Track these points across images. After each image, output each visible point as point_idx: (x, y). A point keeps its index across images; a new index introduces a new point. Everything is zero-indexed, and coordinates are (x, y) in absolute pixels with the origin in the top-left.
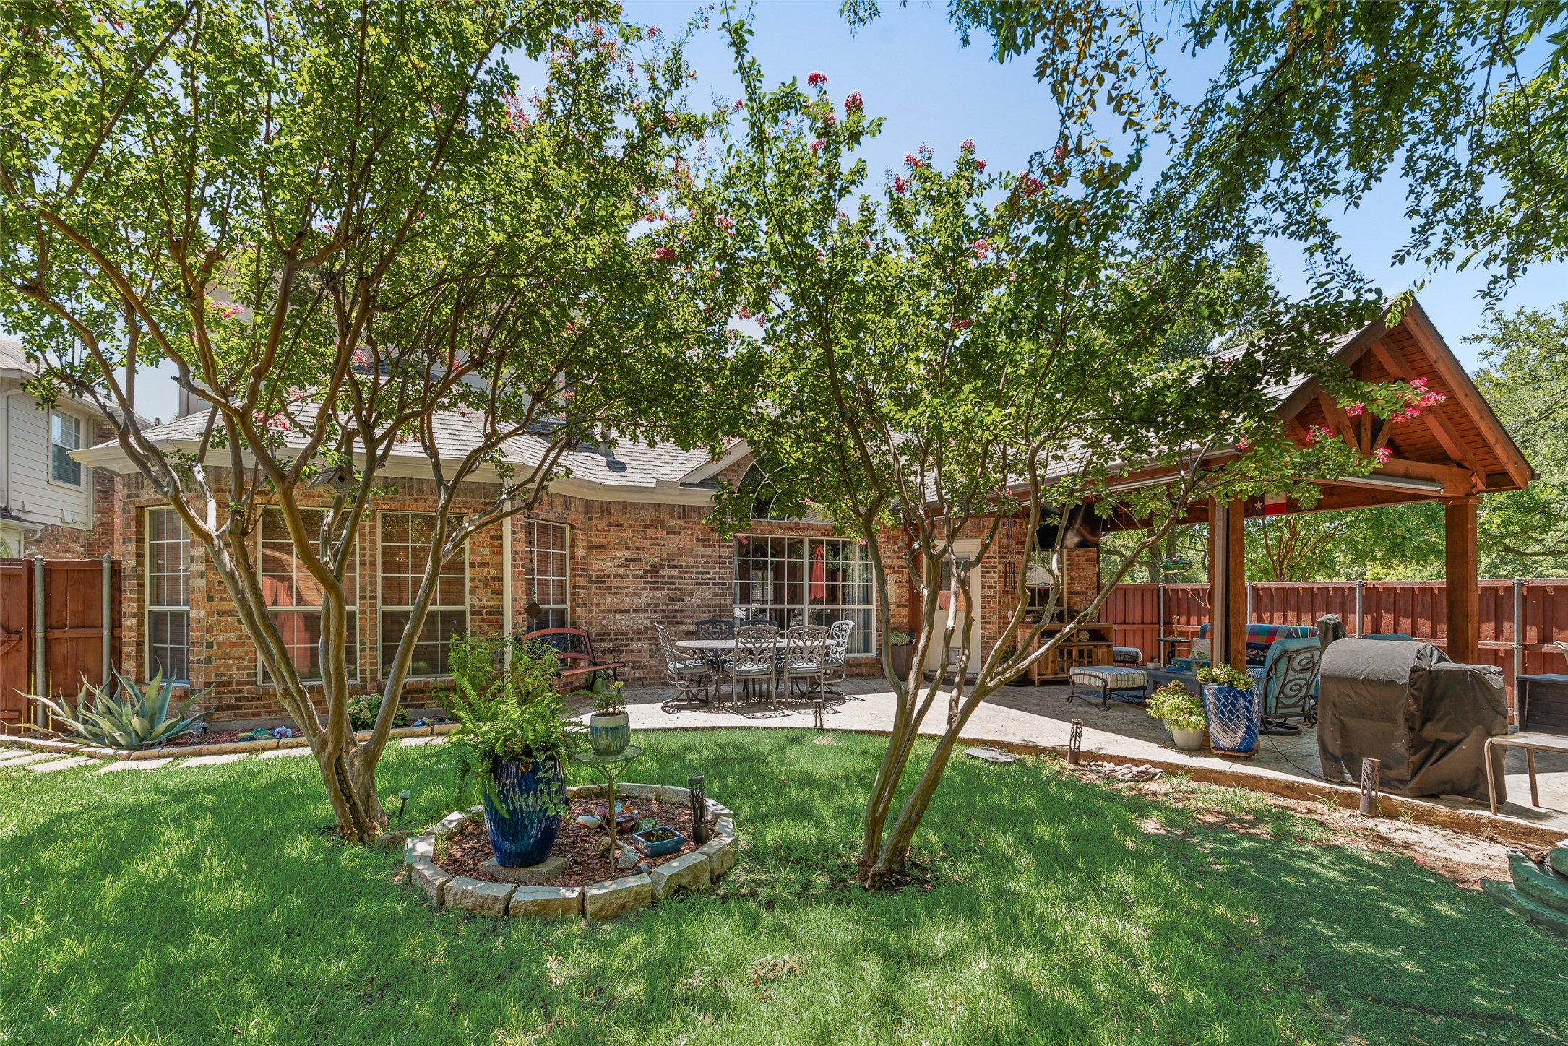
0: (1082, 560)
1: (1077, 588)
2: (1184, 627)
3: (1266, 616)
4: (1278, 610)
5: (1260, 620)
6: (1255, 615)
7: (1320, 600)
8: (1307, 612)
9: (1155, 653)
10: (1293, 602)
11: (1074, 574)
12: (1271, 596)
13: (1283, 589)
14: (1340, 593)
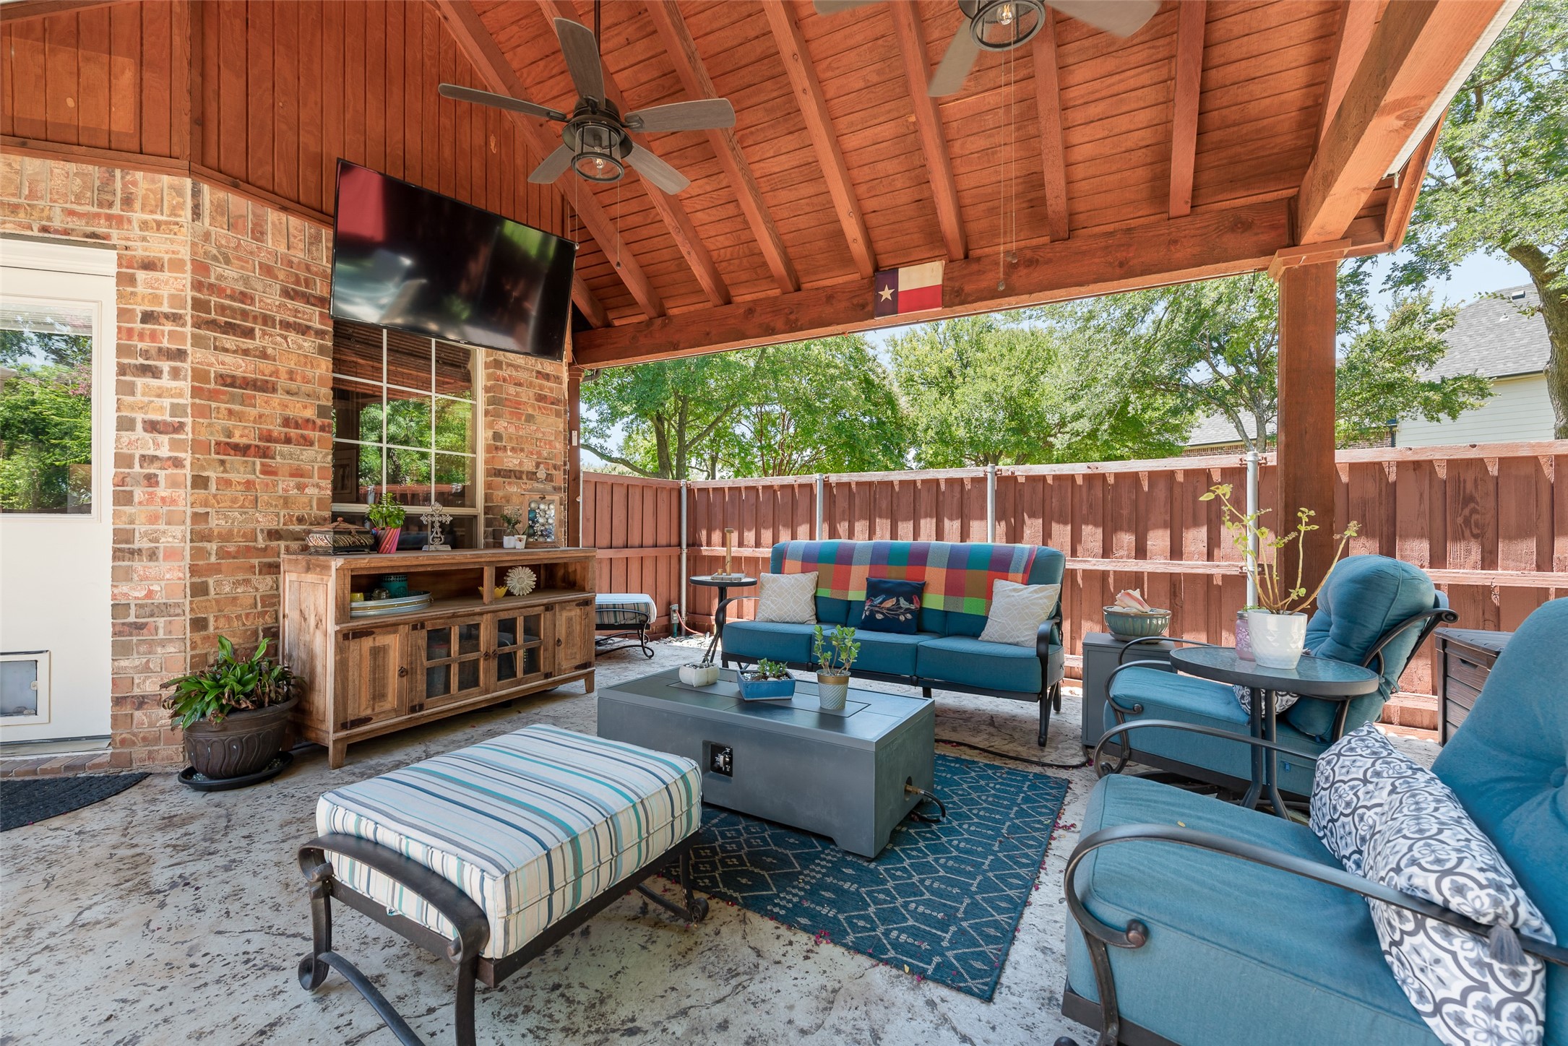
0: (526, 395)
1: (511, 461)
2: (719, 551)
3: (843, 527)
4: (862, 517)
5: (833, 533)
6: (826, 527)
7: (926, 500)
8: (906, 519)
9: (674, 595)
10: (884, 504)
11: (501, 425)
12: (851, 495)
13: (870, 484)
14: (957, 489)
